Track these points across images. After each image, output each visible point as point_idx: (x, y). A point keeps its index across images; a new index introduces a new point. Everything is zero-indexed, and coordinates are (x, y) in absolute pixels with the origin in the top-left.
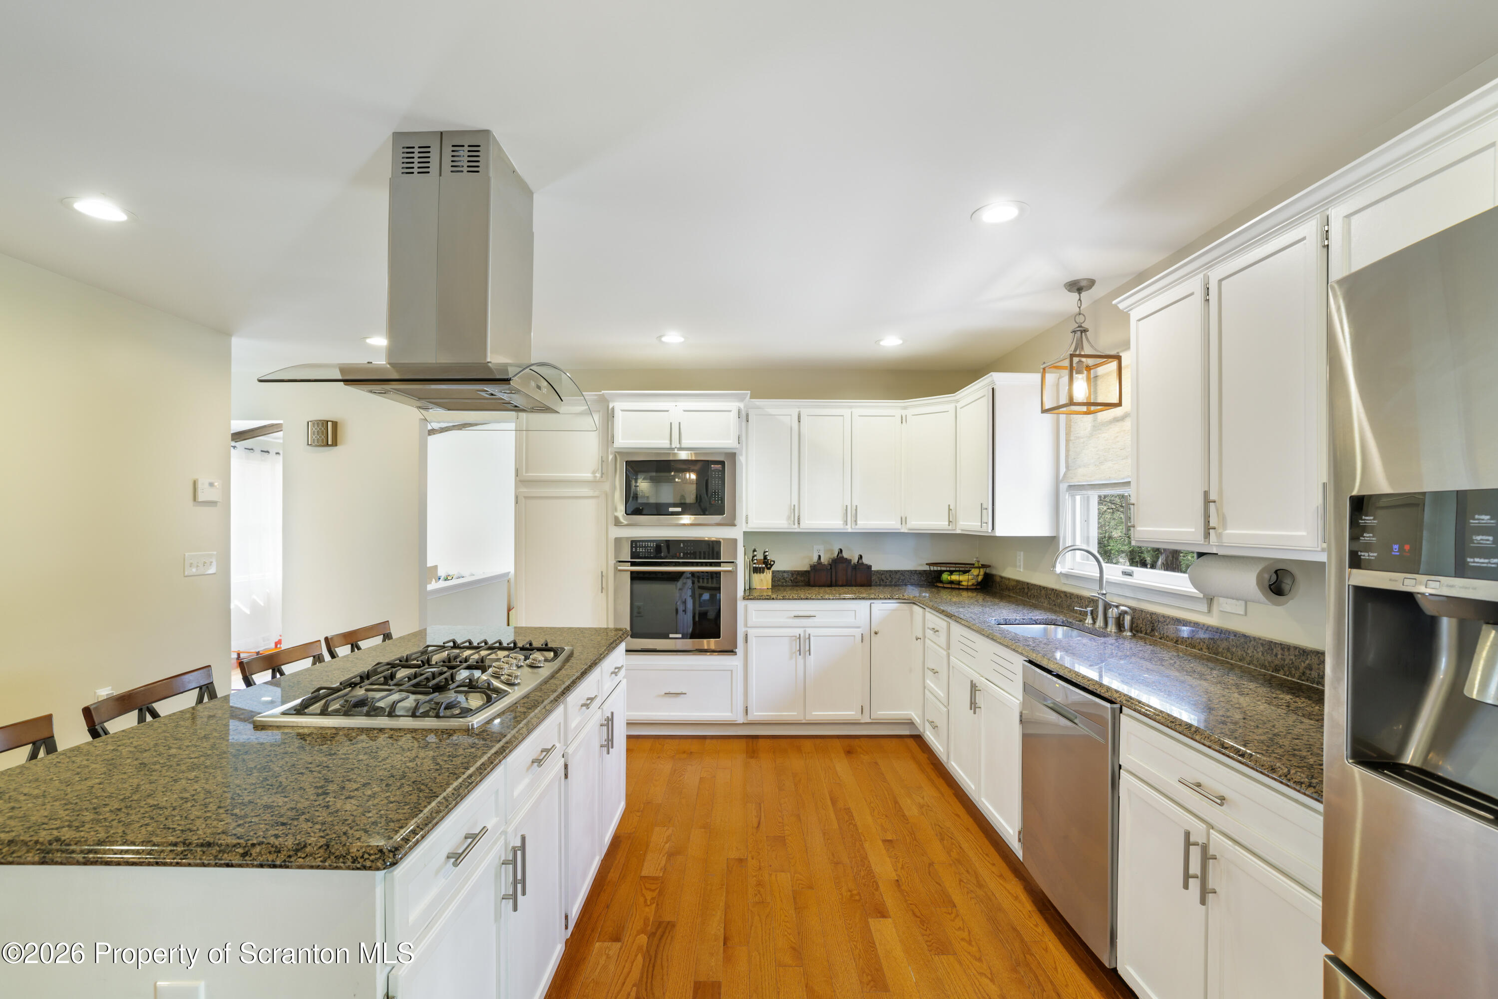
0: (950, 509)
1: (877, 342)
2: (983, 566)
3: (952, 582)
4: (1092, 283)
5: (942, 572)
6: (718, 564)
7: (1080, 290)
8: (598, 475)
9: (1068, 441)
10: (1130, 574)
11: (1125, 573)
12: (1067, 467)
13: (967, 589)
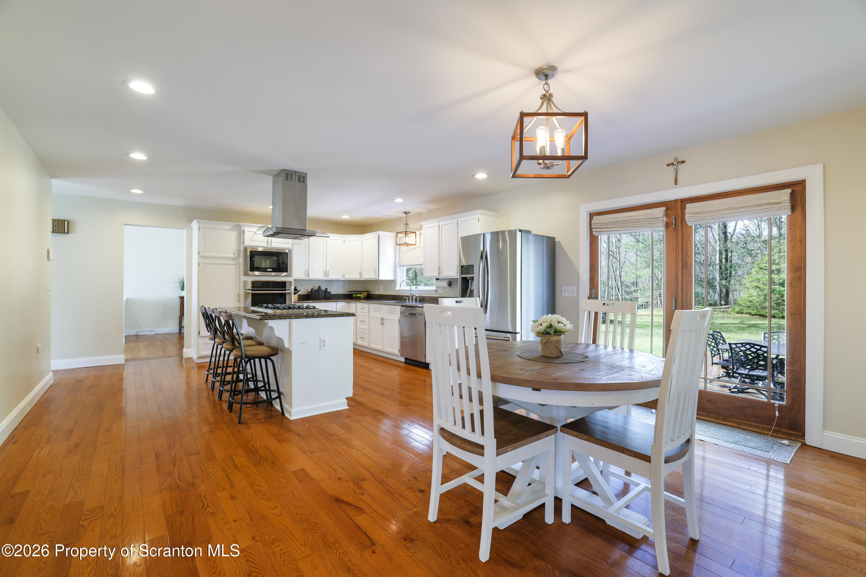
0: (360, 272)
1: (341, 216)
2: (367, 291)
3: (356, 297)
4: (409, 212)
5: (353, 294)
6: (285, 290)
7: (406, 214)
8: (236, 256)
9: (399, 253)
10: (417, 288)
11: (416, 288)
12: (399, 260)
13: (363, 299)
